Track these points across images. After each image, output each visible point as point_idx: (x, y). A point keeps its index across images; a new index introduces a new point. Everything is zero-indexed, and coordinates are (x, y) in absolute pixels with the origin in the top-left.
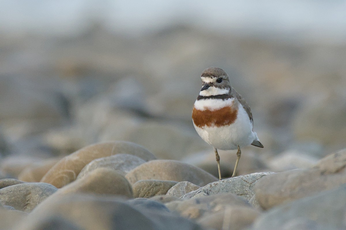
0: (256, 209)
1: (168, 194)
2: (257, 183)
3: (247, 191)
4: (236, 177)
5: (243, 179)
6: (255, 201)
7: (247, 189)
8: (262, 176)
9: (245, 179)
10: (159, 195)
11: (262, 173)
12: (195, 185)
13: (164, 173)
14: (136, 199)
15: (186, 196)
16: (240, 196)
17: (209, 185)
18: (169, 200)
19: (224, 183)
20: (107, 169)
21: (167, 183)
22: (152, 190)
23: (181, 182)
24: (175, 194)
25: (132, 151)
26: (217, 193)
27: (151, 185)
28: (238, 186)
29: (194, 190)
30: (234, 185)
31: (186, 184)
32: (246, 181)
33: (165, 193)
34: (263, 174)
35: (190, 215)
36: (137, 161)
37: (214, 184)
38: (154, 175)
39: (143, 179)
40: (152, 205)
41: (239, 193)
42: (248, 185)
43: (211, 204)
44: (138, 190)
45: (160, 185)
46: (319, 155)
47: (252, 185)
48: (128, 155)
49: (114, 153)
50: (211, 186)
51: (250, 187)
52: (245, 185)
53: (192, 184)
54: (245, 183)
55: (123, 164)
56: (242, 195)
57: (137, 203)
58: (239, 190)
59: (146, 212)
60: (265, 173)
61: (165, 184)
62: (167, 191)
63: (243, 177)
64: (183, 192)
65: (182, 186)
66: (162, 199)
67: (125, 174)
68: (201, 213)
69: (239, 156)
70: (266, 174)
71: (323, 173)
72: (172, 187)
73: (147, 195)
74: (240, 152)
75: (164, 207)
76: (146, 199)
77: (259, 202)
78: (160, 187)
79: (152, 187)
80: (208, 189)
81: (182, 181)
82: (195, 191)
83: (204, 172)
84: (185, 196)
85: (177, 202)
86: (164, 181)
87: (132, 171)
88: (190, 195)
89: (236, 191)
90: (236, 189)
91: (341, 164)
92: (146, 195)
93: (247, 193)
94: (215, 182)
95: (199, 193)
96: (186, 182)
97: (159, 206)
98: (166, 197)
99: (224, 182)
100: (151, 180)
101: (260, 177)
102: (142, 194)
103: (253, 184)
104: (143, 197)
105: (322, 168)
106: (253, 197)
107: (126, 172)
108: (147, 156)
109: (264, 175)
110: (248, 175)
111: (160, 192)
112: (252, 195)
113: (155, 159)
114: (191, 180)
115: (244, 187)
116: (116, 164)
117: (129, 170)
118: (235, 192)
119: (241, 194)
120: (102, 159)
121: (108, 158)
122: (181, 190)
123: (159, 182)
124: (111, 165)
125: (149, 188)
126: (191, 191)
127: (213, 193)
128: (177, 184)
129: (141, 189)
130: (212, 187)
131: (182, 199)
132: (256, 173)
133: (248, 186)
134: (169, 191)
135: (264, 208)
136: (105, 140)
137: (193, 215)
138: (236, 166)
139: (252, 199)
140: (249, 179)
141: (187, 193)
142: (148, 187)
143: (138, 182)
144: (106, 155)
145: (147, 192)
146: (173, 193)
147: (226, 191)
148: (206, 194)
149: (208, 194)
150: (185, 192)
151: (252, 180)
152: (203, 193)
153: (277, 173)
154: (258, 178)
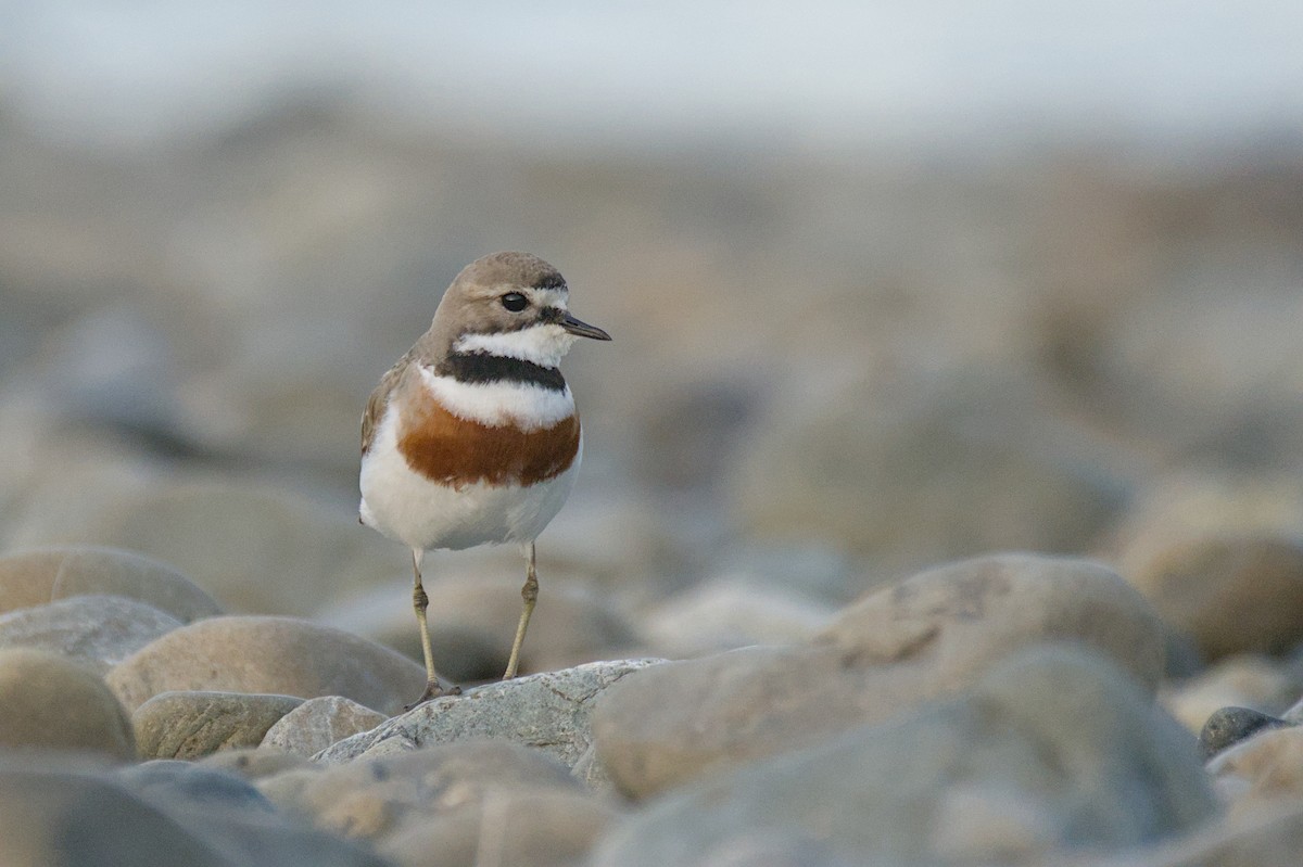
0: (599, 798)
1: (266, 744)
2: (602, 700)
3: (563, 730)
4: (522, 680)
5: (551, 687)
6: (597, 769)
7: (566, 722)
8: (621, 674)
9: (555, 684)
10: (234, 746)
11: (621, 661)
12: (369, 711)
13: (249, 667)
14: (148, 763)
15: (335, 751)
16: (537, 750)
17: (420, 711)
18: (271, 768)
19: (477, 701)
20: (38, 654)
21: (261, 702)
22: (205, 728)
23: (317, 699)
24: (292, 742)
25: (129, 584)
26: (452, 740)
27: (201, 711)
28: (531, 713)
29: (367, 729)
30: (516, 709)
31: (335, 707)
32: (561, 694)
33: (257, 742)
34: (625, 667)
35: (350, 822)
36: (151, 623)
37: (441, 704)
38: (214, 673)
39: (173, 690)
40: (209, 787)
41: (534, 737)
42: (571, 708)
43: (431, 779)
44: (154, 730)
45: (237, 710)
46: (835, 594)
47: (582, 708)
48: (114, 600)
49: (64, 592)
50: (429, 712)
51: (575, 713)
52: (556, 709)
53: (357, 706)
54: (555, 701)
55: (96, 634)
56: (545, 744)
57: (151, 779)
58: (534, 728)
59: (187, 813)
60: (632, 664)
61: (256, 705)
62: (263, 734)
63: (548, 677)
64: (325, 736)
65: (322, 713)
66: (243, 762)
67: (107, 669)
68: (392, 816)
69: (532, 601)
70: (637, 667)
71: (851, 661)
72: (283, 719)
73: (189, 750)
74: (533, 584)
75: (252, 793)
76: (184, 766)
77: (611, 772)
78: (238, 718)
79: (207, 720)
80: (416, 726)
81: (321, 695)
82: (367, 733)
83: (403, 661)
84: (330, 750)
85: (300, 773)
86: (253, 695)
87: (131, 659)
88: (351, 746)
89: (522, 729)
90: (522, 723)
91: (916, 628)
92: (184, 749)
93: (564, 739)
94: (445, 700)
95: (385, 740)
96: (336, 699)
97: (233, 791)
98: (259, 757)
99: (478, 697)
100: (204, 692)
101: (612, 678)
102: (170, 745)
103: (589, 702)
104: (173, 756)
105: (848, 640)
106: (590, 753)
107: (109, 661)
108: (185, 603)
109: (629, 671)
110: (569, 670)
111: (235, 738)
112: (584, 746)
113: (217, 612)
114: (353, 689)
116: (70, 632)
117: (120, 656)
118: (521, 736)
119: (542, 741)
120: (17, 614)
121: (38, 610)
122: (314, 729)
123: (234, 700)
124: (52, 637)
125: (196, 722)
126: (352, 732)
127: (438, 739)
128: (303, 707)
129: (167, 725)
130: (433, 715)
131: (318, 762)
132: (597, 664)
133: (567, 712)
134: (270, 733)
135: (631, 796)
136: (27, 543)
137: (364, 824)
138: (517, 640)
139: (583, 761)
140: (572, 684)
141: (337, 738)
142: (193, 717)
143: (154, 698)
144: (33, 602)
145: (189, 739)
146: (288, 741)
147: (487, 731)
148: (409, 744)
149: (417, 742)
150: (332, 738)
151: (585, 690)
152: (399, 739)
153: (677, 661)
154: (605, 682)
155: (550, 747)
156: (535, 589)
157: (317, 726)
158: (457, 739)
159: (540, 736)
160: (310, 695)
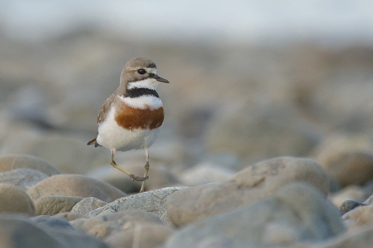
0: (168, 227)
1: (72, 211)
2: (169, 198)
3: (157, 207)
4: (146, 192)
6: (167, 218)
7: (158, 205)
8: (174, 191)
9: (155, 194)
10: (63, 212)
11: (174, 187)
12: (102, 202)
13: (68, 189)
14: (39, 216)
15: (92, 213)
17: (116, 201)
18: (74, 218)
19: (133, 199)
20: (7, 185)
22: (55, 206)
23: (87, 198)
24: (80, 210)
25: (33, 165)
26: (126, 210)
27: (54, 201)
28: (148, 202)
29: (101, 207)
30: (144, 201)
31: (92, 200)
32: (157, 197)
33: (70, 210)
34: (175, 189)
35: (97, 233)
36: (39, 176)
37: (123, 199)
38: (58, 191)
39: (46, 195)
40: (56, 223)
41: (149, 209)
42: (159, 200)
43: (120, 221)
44: (40, 207)
46: (235, 168)
47: (163, 201)
48: (29, 170)
49: (14, 168)
50: (119, 202)
51: (161, 202)
52: (155, 201)
53: (99, 200)
54: (155, 199)
55: (23, 179)
56: (153, 211)
57: (39, 221)
58: (149, 206)
59: (49, 230)
60: (177, 188)
61: (70, 200)
62: (72, 208)
63: (153, 192)
64: (89, 209)
65: (88, 202)
66: (66, 216)
67: (27, 189)
68: (108, 232)
69: (148, 169)
70: (179, 189)
71: (240, 187)
72: (77, 204)
73: (51, 212)
74: (148, 164)
75: (68, 225)
76: (49, 217)
77: (171, 218)
78: (64, 203)
79: (55, 204)
80: (116, 206)
81: (88, 197)
82: (101, 208)
83: (112, 187)
84: (91, 213)
85: (82, 219)
86: (69, 197)
87: (34, 187)
88: (97, 211)
89: (146, 207)
90: (146, 205)
91: (258, 178)
92: (49, 212)
93: (158, 209)
94: (124, 198)
95: (106, 210)
96: (92, 198)
97: (63, 224)
98: (70, 214)
99: (133, 198)
100: (54, 196)
101: (172, 192)
102: (45, 211)
103: (165, 199)
104: (46, 214)
105: (239, 181)
106: (165, 213)
107: (27, 187)
108: (49, 171)
109: (177, 190)
110: (159, 190)
111: (64, 209)
112: (163, 211)
113: (58, 173)
114: (97, 195)
115: (155, 202)
116: (16, 179)
117: (30, 186)
118: (145, 209)
120: (1, 174)
121: (7, 173)
122: (86, 207)
123: (63, 198)
124: (11, 180)
125: (52, 205)
126: (98, 207)
127: (122, 210)
128: (83, 200)
129: (44, 206)
131: (87, 216)
132: (167, 188)
133: (159, 202)
134: (74, 208)
135: (177, 226)
136: (4, 154)
137: (101, 233)
139: (163, 216)
140: (160, 194)
141: (93, 209)
142: (52, 203)
143: (40, 198)
144: (5, 170)
145: (50, 210)
146: (79, 210)
147: (136, 207)
148: (113, 211)
149: (116, 210)
150: (91, 209)
151: (164, 195)
152: (111, 209)
153: (190, 187)
154: (169, 193)
155: (154, 212)
156: (148, 166)
157: (87, 206)
158: (127, 209)
159: (151, 209)
160: (85, 197)
